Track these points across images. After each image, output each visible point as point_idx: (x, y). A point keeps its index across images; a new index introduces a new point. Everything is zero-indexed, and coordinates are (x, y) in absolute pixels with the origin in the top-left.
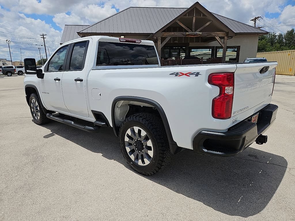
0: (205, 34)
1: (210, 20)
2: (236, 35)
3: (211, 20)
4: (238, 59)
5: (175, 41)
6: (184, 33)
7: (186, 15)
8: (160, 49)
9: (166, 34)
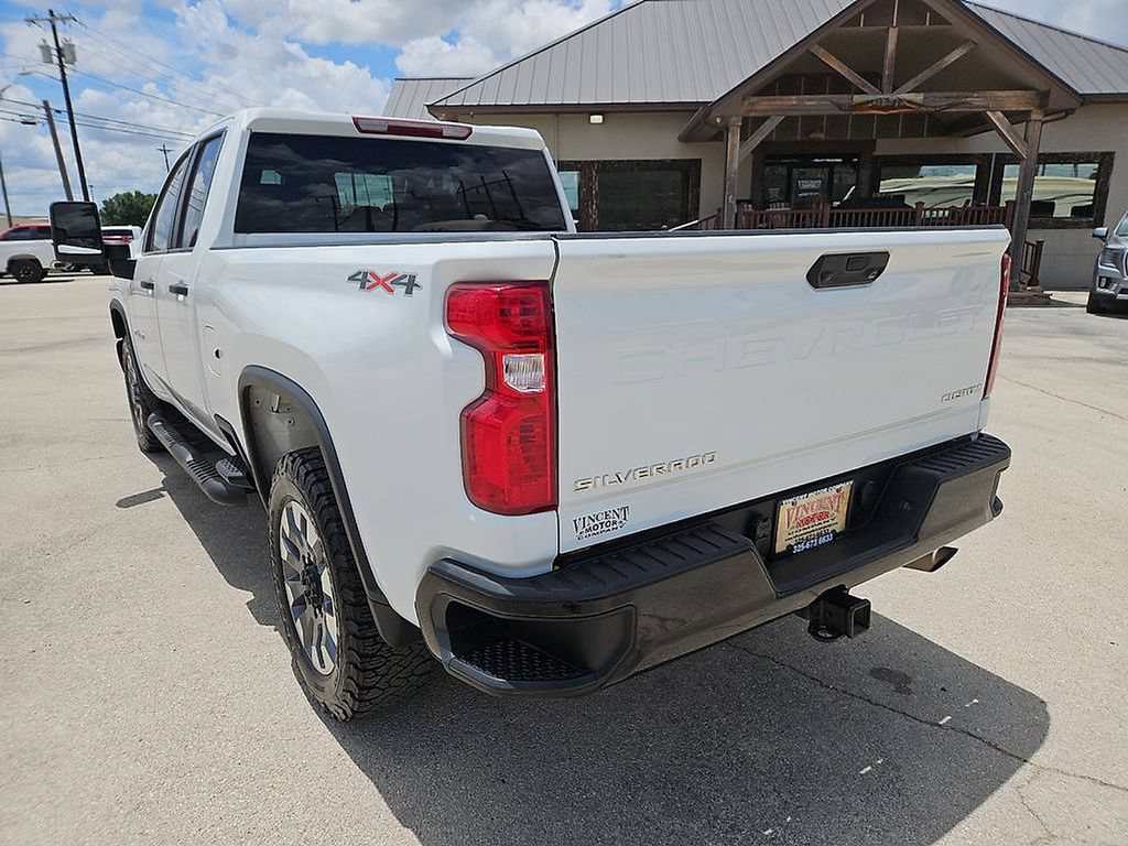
0: (938, 101)
1: (964, 41)
2: (1082, 104)
3: (967, 41)
4: (1103, 209)
5: (811, 133)
6: (844, 99)
7: (855, 22)
8: (736, 166)
9: (764, 105)
